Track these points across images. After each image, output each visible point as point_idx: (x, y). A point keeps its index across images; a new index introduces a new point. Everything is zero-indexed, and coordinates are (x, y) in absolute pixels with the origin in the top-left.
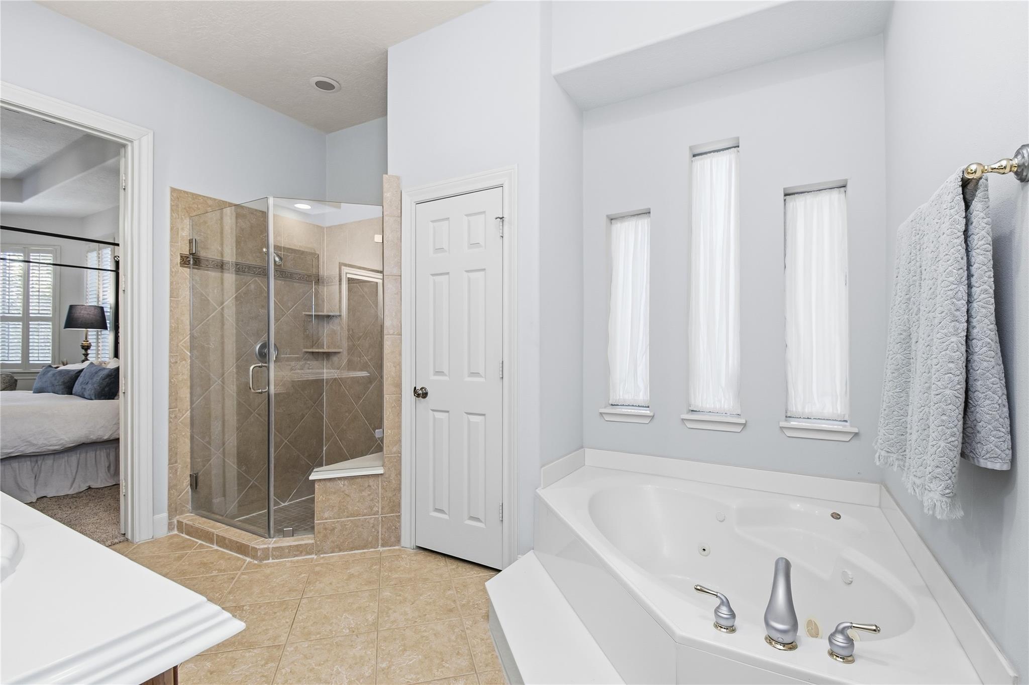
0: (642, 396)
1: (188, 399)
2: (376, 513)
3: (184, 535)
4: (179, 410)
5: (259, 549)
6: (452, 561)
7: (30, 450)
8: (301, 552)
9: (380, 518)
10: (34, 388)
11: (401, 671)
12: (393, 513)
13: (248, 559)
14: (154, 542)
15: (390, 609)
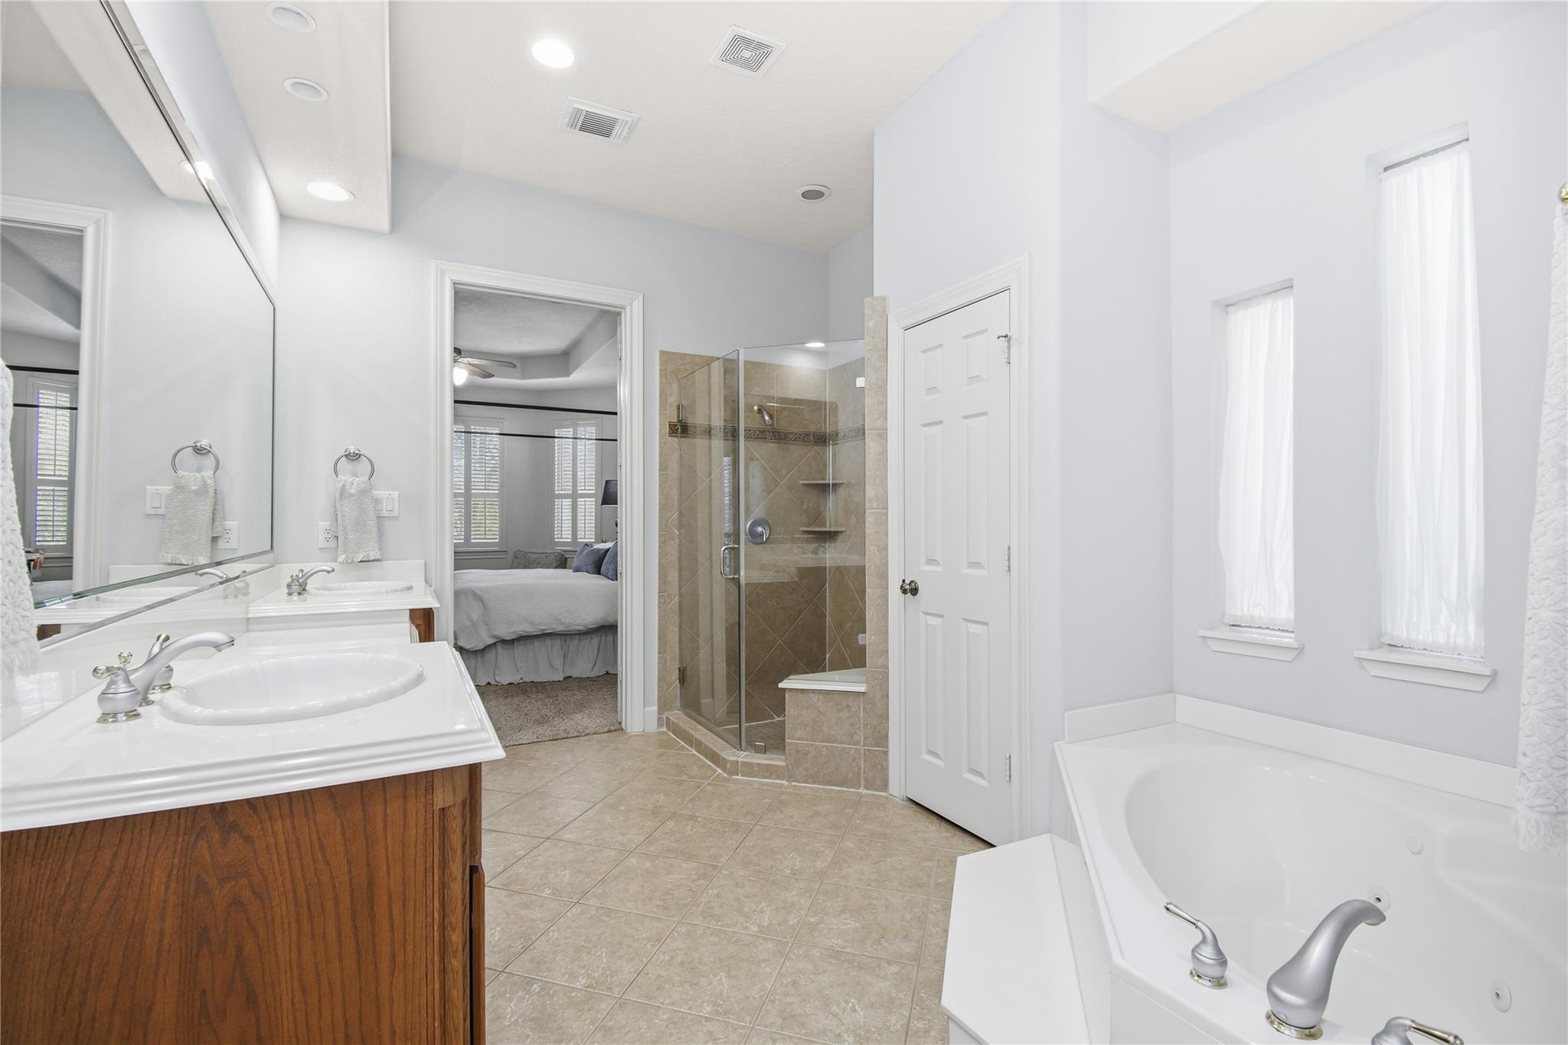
0: (1284, 612)
1: (676, 584)
2: (857, 743)
3: (670, 733)
4: (668, 594)
5: (729, 761)
6: (950, 827)
7: (560, 628)
8: (771, 774)
9: (862, 751)
10: (573, 565)
11: (829, 932)
12: (878, 747)
13: (719, 771)
14: (644, 735)
15: (846, 862)
